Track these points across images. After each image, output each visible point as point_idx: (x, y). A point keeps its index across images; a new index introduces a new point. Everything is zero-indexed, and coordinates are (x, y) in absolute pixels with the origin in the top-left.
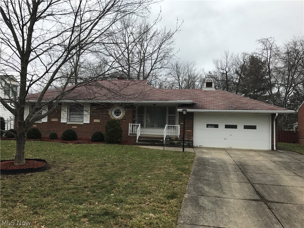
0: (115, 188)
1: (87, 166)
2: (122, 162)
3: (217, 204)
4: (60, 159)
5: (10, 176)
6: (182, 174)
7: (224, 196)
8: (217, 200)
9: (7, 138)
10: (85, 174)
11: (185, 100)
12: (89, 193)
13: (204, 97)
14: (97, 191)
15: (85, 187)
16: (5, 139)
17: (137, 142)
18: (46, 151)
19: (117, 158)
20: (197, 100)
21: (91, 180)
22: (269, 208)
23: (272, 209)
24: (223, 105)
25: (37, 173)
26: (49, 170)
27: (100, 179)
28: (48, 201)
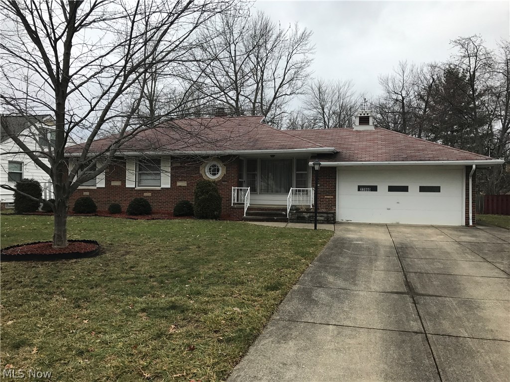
0: (193, 277)
1: (159, 250)
2: (215, 244)
3: (337, 298)
4: (121, 241)
5: (46, 262)
6: (301, 260)
7: (354, 288)
8: (340, 293)
9: (46, 212)
10: (155, 261)
11: (321, 147)
12: (155, 283)
13: (355, 142)
14: (166, 281)
15: (151, 277)
16: (43, 215)
17: (245, 216)
18: (101, 231)
19: (207, 239)
20: (342, 146)
21: (162, 267)
22: (415, 303)
23: (418, 303)
24: (384, 153)
25: (85, 259)
26: (102, 256)
27: (175, 267)
28: (96, 293)
